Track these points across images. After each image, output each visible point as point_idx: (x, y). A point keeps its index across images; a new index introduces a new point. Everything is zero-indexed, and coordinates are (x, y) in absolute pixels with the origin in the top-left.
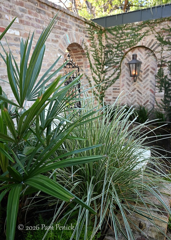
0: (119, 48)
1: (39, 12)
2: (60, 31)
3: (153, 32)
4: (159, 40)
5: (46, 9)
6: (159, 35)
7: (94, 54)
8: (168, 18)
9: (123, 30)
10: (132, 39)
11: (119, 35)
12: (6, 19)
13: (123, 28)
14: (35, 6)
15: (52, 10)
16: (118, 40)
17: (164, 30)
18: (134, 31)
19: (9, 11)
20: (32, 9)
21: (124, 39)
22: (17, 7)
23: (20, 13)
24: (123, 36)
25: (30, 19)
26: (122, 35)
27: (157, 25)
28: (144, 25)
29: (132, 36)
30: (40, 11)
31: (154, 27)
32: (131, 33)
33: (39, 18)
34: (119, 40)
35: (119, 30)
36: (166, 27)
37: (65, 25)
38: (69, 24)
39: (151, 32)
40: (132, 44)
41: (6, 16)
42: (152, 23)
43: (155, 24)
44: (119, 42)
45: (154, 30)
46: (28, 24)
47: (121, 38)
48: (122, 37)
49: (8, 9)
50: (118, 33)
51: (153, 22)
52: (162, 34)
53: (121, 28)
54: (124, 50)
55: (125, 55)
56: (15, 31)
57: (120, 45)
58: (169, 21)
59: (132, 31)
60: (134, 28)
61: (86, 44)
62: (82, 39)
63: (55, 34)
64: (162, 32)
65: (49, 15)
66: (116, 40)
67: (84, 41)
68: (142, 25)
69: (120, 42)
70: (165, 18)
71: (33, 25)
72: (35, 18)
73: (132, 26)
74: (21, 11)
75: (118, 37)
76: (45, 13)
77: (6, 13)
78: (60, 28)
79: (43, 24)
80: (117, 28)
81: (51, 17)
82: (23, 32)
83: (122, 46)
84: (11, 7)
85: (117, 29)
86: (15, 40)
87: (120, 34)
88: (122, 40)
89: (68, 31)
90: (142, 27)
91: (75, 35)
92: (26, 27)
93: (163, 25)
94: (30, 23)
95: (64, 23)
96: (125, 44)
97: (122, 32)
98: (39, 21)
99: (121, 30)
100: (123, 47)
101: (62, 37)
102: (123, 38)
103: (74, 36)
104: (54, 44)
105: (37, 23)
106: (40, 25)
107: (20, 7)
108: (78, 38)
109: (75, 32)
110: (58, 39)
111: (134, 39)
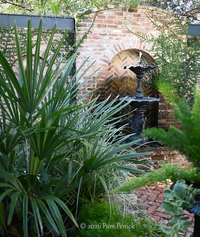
0: (6, 53)
3: (46, 42)
4: (53, 51)
6: (53, 46)
8: (61, 31)
9: (10, 34)
10: (23, 46)
11: (5, 39)
13: (11, 32)
16: (4, 44)
17: (57, 42)
18: (25, 37)
21: (12, 44)
24: (11, 40)
26: (9, 39)
27: (49, 35)
28: (35, 33)
29: (22, 42)
31: (46, 37)
32: (20, 38)
34: (6, 45)
35: (5, 32)
36: (59, 39)
39: (44, 41)
40: (23, 51)
42: (44, 32)
43: (47, 34)
44: (6, 47)
45: (47, 39)
47: (8, 43)
48: (9, 41)
50: (4, 36)
51: (46, 31)
52: (55, 45)
53: (8, 30)
54: (13, 56)
55: (14, 63)
57: (8, 50)
58: (61, 34)
59: (21, 36)
60: (24, 34)
64: (55, 43)
66: (2, 43)
68: (33, 32)
69: (8, 47)
70: (57, 30)
73: (22, 31)
75: (4, 40)
80: (3, 29)
83: (10, 52)
85: (3, 31)
87: (6, 37)
88: (10, 45)
90: (33, 34)
93: (56, 37)
96: (14, 50)
97: (9, 35)
99: (8, 33)
100: (12, 53)
102: (10, 43)
111: (25, 46)
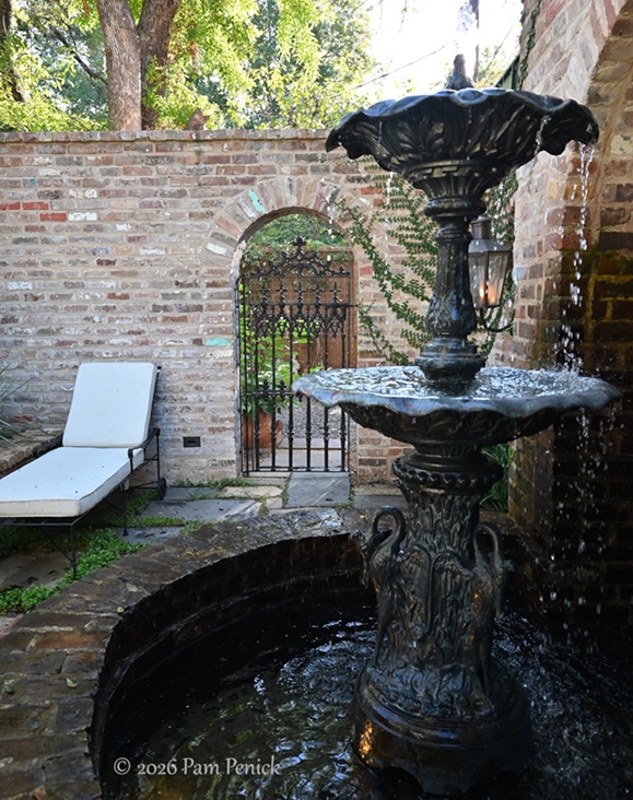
1: (156, 163)
2: (225, 187)
5: (176, 151)
7: (401, 228)
12: (71, 197)
14: (143, 155)
15: (197, 148)
19: (78, 181)
20: (134, 163)
22: (96, 169)
23: (101, 180)
25: (126, 183)
30: (155, 160)
33: (154, 176)
37: (247, 170)
38: (262, 162)
41: (71, 192)
46: (118, 194)
49: (76, 179)
56: (88, 214)
61: (347, 202)
62: (328, 190)
63: (202, 200)
65: (184, 161)
67: (338, 196)
71: (132, 194)
72: (138, 178)
74: (104, 175)
76: (171, 160)
77: (71, 187)
78: (224, 182)
79: (165, 183)
81: (191, 164)
82: (105, 213)
84: (82, 173)
86: (85, 230)
89: (258, 183)
91: (291, 186)
92: (113, 202)
94: (124, 191)
95: (242, 165)
98: (151, 181)
101: (229, 201)
103: (287, 189)
104: (197, 223)
105: (146, 187)
106: (155, 188)
107: (103, 167)
108: (304, 193)
109: (292, 177)
110: (212, 209)
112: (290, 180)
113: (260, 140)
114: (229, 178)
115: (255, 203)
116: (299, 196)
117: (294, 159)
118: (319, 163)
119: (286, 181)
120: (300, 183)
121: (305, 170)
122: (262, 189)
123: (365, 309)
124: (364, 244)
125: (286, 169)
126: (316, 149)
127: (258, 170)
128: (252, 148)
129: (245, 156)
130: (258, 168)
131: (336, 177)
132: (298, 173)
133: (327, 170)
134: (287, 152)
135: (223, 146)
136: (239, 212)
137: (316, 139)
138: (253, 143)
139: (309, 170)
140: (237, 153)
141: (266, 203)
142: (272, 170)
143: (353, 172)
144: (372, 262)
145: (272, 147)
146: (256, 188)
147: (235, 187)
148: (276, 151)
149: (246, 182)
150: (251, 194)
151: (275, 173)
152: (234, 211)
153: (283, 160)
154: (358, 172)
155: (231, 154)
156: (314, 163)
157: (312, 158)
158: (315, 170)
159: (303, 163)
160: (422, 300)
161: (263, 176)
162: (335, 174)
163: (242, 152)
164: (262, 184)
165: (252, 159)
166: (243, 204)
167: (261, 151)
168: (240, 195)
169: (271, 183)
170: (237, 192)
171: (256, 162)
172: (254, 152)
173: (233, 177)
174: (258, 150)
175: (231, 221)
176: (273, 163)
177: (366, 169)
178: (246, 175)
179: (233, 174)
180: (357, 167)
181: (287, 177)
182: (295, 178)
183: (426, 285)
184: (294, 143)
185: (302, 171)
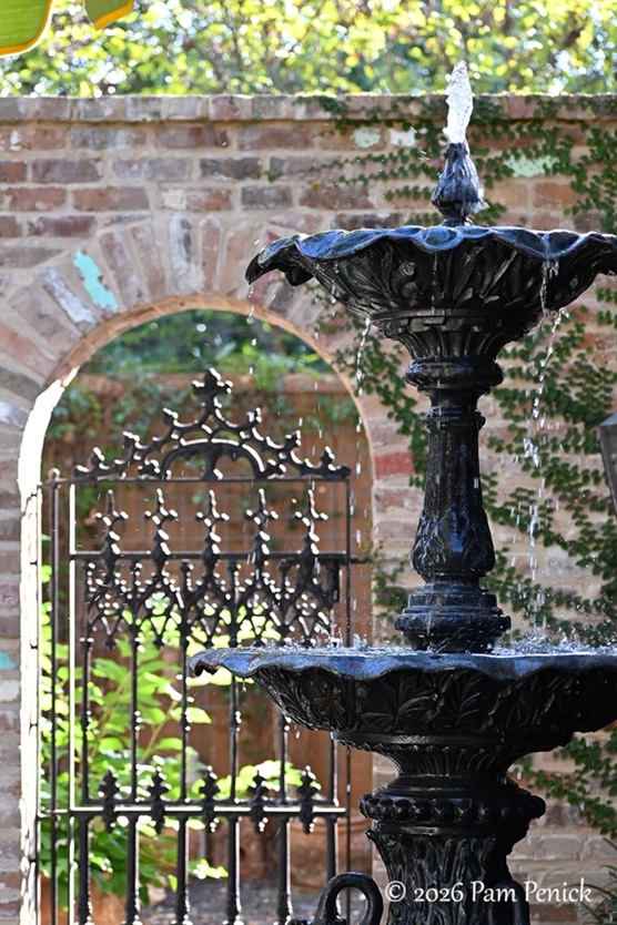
2: (10, 243)
37: (70, 199)
38: (111, 179)
89: (100, 232)
91: (187, 241)
95: (57, 186)
101: (20, 278)
109: (191, 218)
112: (185, 224)
113: (107, 123)
114: (23, 218)
115: (91, 284)
116: (208, 265)
117: (197, 172)
118: (264, 182)
119: (175, 227)
120: (212, 234)
121: (227, 199)
122: (109, 247)
123: (390, 569)
124: (384, 392)
125: (175, 197)
126: (258, 145)
127: (101, 200)
128: (84, 143)
129: (66, 164)
130: (101, 194)
131: (309, 219)
132: (208, 208)
133: (284, 199)
134: (178, 154)
135: (8, 137)
136: (47, 306)
137: (254, 122)
138: (88, 131)
139: (236, 199)
140: (46, 155)
141: (122, 283)
142: (137, 199)
143: (354, 204)
144: (408, 440)
145: (140, 142)
146: (94, 244)
147: (37, 242)
148: (150, 151)
149: (66, 229)
150: (81, 261)
151: (146, 206)
152: (35, 304)
153: (166, 174)
154: (368, 206)
155: (30, 157)
156: (249, 183)
157: (244, 170)
158: (252, 200)
159: (220, 182)
160: (547, 543)
161: (114, 214)
162: (306, 210)
163: (59, 154)
164: (110, 237)
165: (86, 171)
166: (59, 287)
167: (110, 150)
168: (51, 263)
169: (134, 231)
170: (42, 254)
171: (95, 177)
172: (91, 153)
173: (34, 217)
174: (102, 146)
175: (27, 332)
176: (139, 181)
177: (389, 196)
178: (67, 212)
179: (34, 209)
180: (365, 193)
181: (177, 217)
182: (201, 221)
183: (557, 504)
184: (196, 133)
185: (219, 202)
